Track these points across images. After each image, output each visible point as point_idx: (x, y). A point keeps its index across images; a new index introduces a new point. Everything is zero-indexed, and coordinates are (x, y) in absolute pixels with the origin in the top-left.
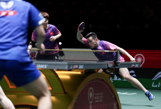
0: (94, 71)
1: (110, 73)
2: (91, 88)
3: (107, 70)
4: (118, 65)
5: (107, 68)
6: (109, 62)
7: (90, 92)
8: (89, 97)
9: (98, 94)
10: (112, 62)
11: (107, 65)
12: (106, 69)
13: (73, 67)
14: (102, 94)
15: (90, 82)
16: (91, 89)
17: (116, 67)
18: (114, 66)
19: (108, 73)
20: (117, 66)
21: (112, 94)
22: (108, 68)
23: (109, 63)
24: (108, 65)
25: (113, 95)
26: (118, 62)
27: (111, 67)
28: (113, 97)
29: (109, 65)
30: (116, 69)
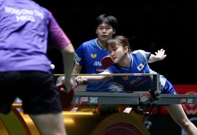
0: (116, 110)
1: (144, 113)
3: (139, 107)
4: (157, 97)
5: (138, 103)
6: (141, 93)
10: (148, 92)
12: (136, 106)
13: (80, 99)
15: (108, 128)
17: (154, 101)
18: (151, 100)
19: (140, 113)
20: (156, 99)
22: (141, 104)
23: (141, 95)
24: (139, 99)
26: (157, 93)
27: (146, 102)
29: (141, 98)
30: (154, 104)
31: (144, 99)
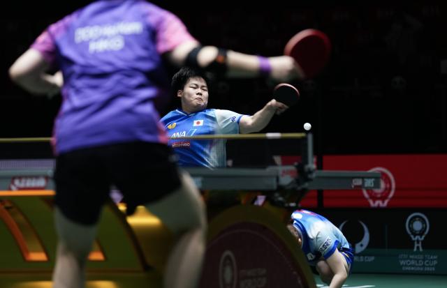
1: (286, 205)
2: (228, 253)
3: (277, 195)
4: (309, 176)
5: (275, 187)
6: (280, 169)
7: (225, 265)
8: (224, 280)
9: (250, 273)
10: (292, 168)
11: (275, 180)
14: (264, 271)
16: (228, 258)
17: (304, 184)
18: (298, 181)
19: (280, 205)
20: (308, 180)
21: (295, 273)
22: (281, 189)
23: (280, 173)
24: (278, 180)
25: (299, 278)
26: (309, 169)
27: (289, 185)
28: (300, 282)
29: (281, 179)
31: (286, 180)
